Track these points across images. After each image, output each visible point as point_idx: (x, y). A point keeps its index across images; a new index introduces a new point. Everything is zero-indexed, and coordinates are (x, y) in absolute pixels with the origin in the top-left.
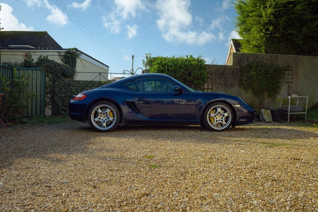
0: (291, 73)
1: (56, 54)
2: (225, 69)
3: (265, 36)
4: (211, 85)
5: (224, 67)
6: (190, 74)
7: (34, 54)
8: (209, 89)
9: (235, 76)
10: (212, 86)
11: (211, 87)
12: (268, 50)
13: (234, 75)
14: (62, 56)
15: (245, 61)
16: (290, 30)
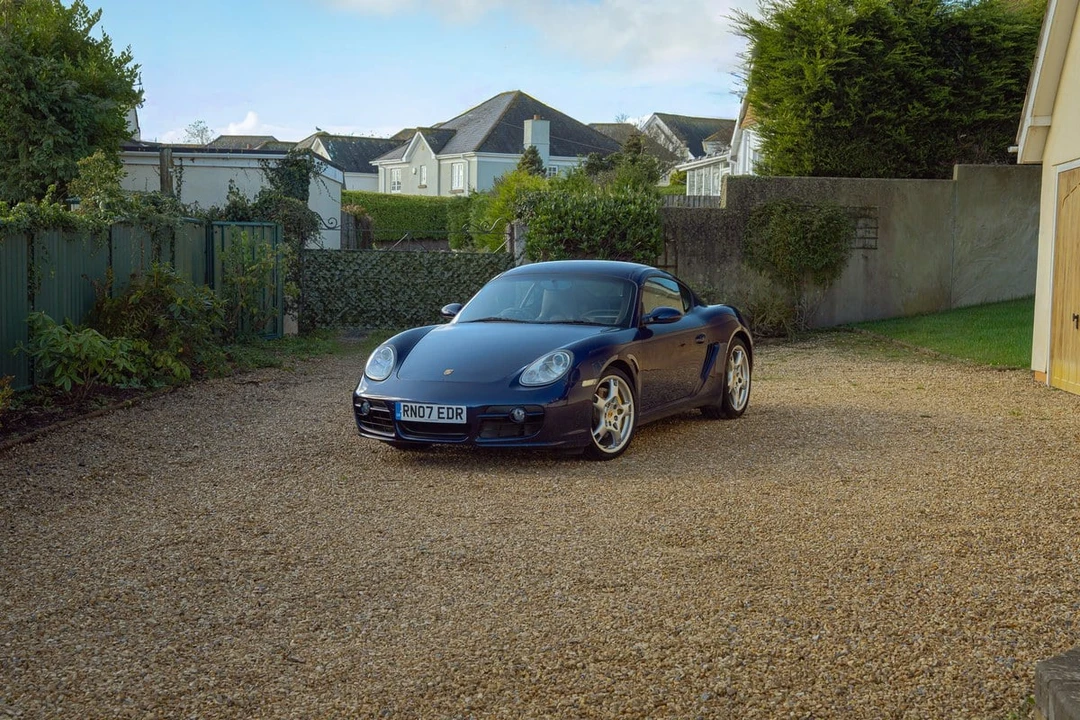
0: (874, 225)
1: (255, 164)
2: (709, 218)
3: (814, 127)
4: (674, 257)
5: (705, 214)
6: (623, 237)
7: (190, 163)
8: (670, 266)
9: (733, 236)
10: (676, 260)
11: (673, 263)
12: (821, 161)
13: (730, 232)
14: (272, 170)
15: (757, 196)
16: (879, 108)
